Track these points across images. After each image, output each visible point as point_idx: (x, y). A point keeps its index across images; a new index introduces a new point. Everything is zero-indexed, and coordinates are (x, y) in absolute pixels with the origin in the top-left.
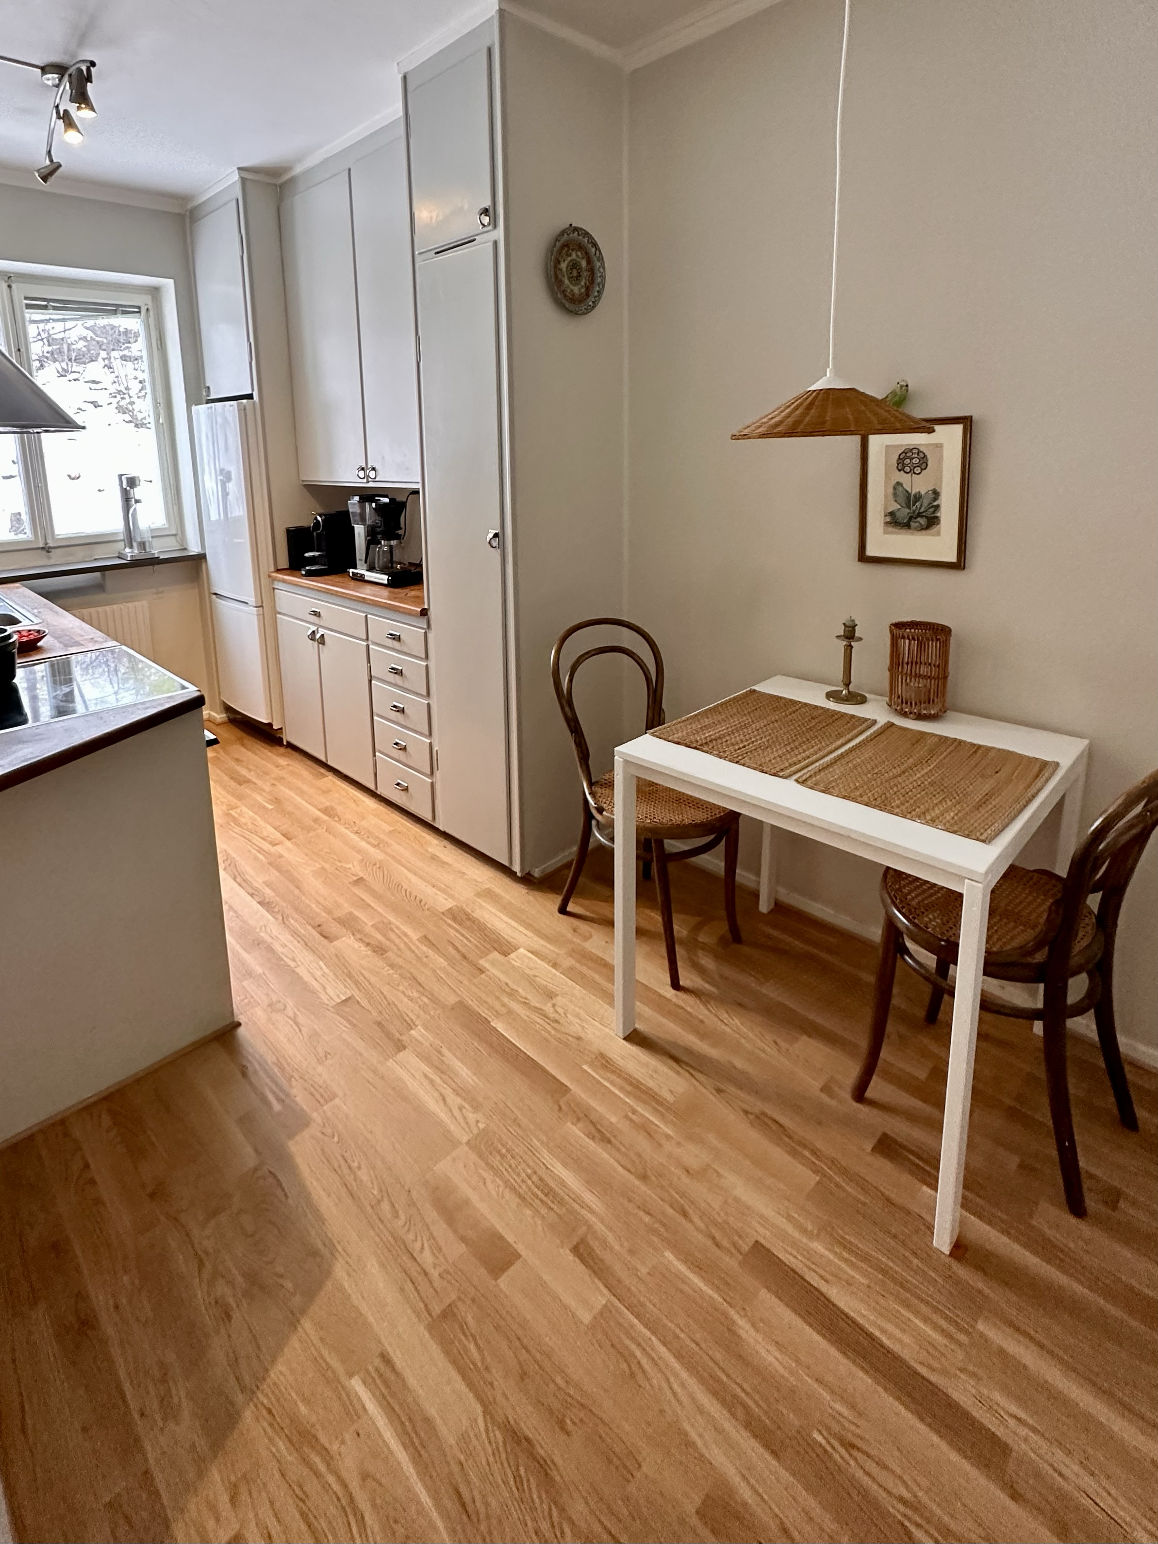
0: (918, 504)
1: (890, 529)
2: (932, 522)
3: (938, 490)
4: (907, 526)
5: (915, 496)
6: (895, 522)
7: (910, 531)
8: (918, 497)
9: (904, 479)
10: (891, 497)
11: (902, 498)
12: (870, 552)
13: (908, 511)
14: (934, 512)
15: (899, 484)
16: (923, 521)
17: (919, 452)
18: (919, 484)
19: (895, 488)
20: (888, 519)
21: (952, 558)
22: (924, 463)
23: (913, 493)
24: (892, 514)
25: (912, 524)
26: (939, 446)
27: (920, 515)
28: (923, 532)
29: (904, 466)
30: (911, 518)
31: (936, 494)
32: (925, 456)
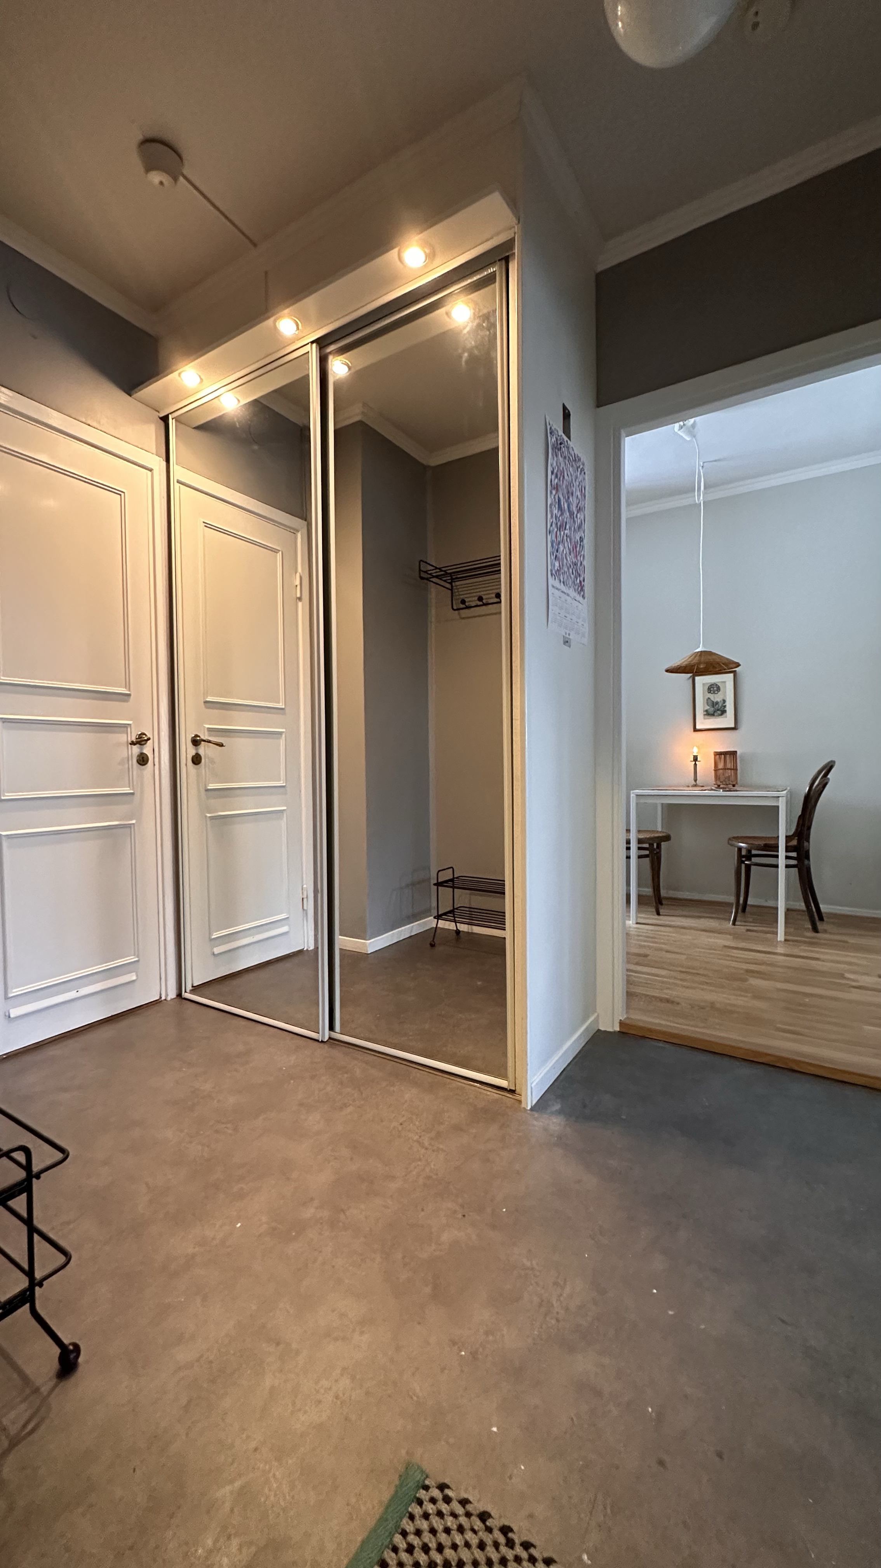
0: (717, 706)
1: (706, 717)
2: (723, 712)
3: (725, 699)
4: (713, 715)
5: (716, 702)
6: (708, 714)
7: (714, 717)
8: (717, 703)
9: (711, 696)
10: (706, 705)
11: (710, 703)
12: (698, 727)
13: (713, 709)
14: (724, 708)
15: (709, 698)
16: (719, 712)
17: (716, 685)
18: (717, 698)
19: (707, 700)
20: (705, 713)
21: (733, 726)
22: (718, 689)
23: (715, 701)
24: (706, 711)
25: (716, 714)
26: (724, 682)
27: (718, 710)
28: (720, 717)
29: (711, 691)
30: (715, 712)
31: (724, 701)
32: (719, 687)
